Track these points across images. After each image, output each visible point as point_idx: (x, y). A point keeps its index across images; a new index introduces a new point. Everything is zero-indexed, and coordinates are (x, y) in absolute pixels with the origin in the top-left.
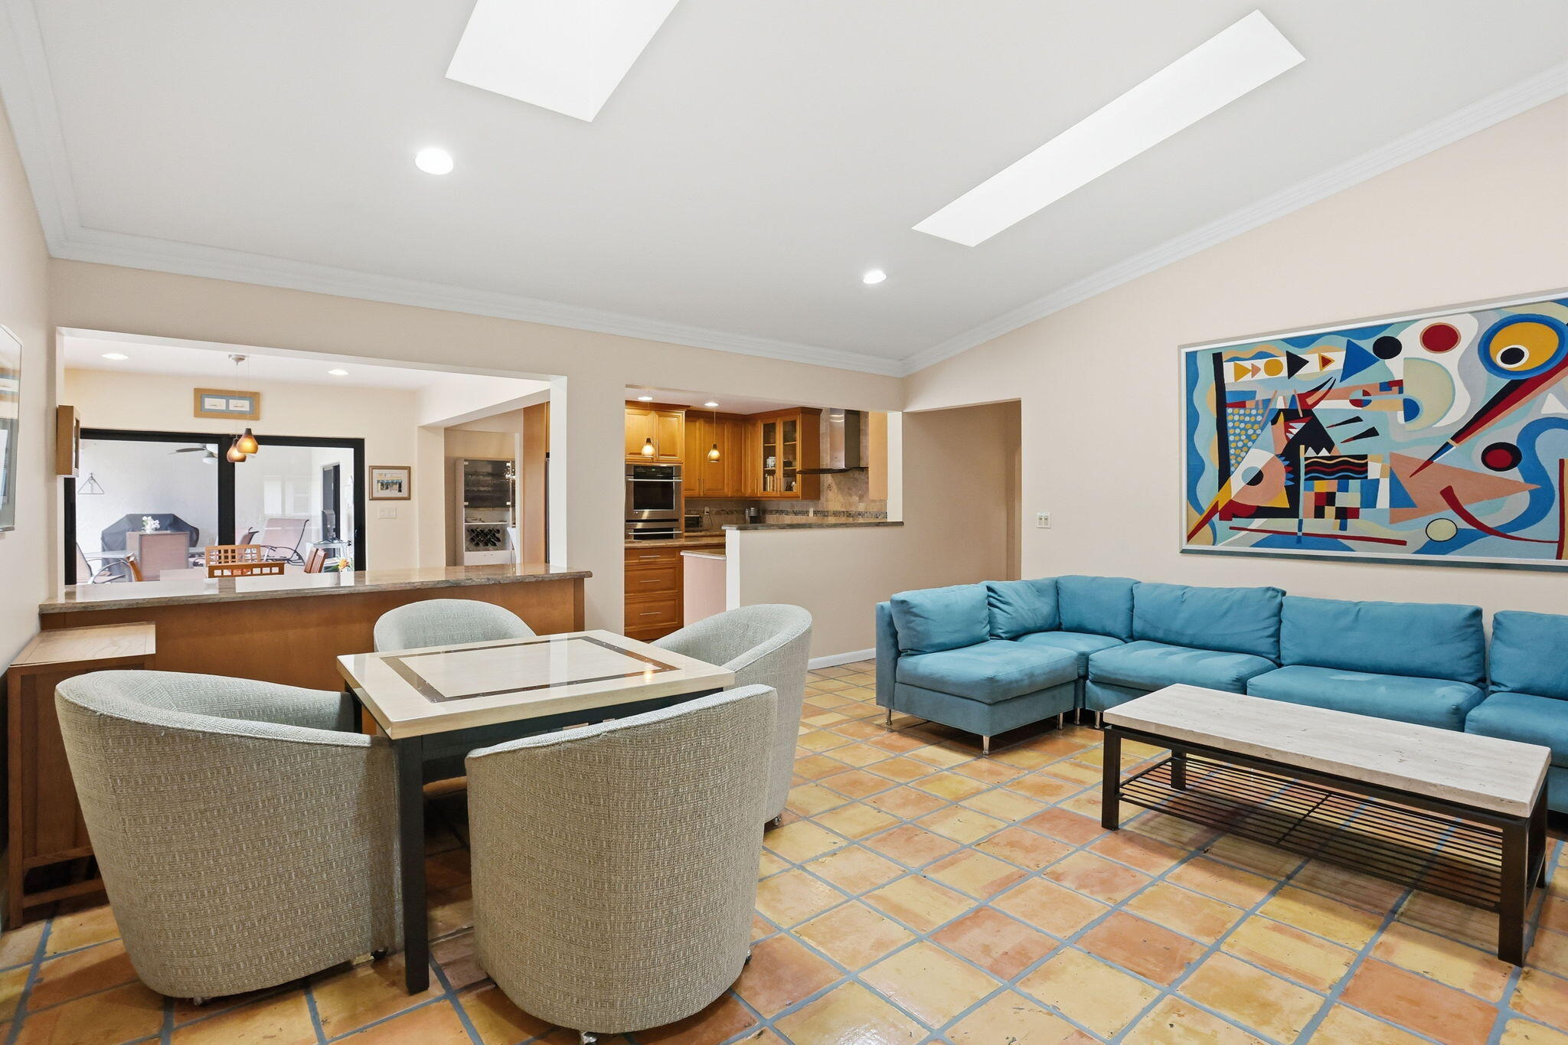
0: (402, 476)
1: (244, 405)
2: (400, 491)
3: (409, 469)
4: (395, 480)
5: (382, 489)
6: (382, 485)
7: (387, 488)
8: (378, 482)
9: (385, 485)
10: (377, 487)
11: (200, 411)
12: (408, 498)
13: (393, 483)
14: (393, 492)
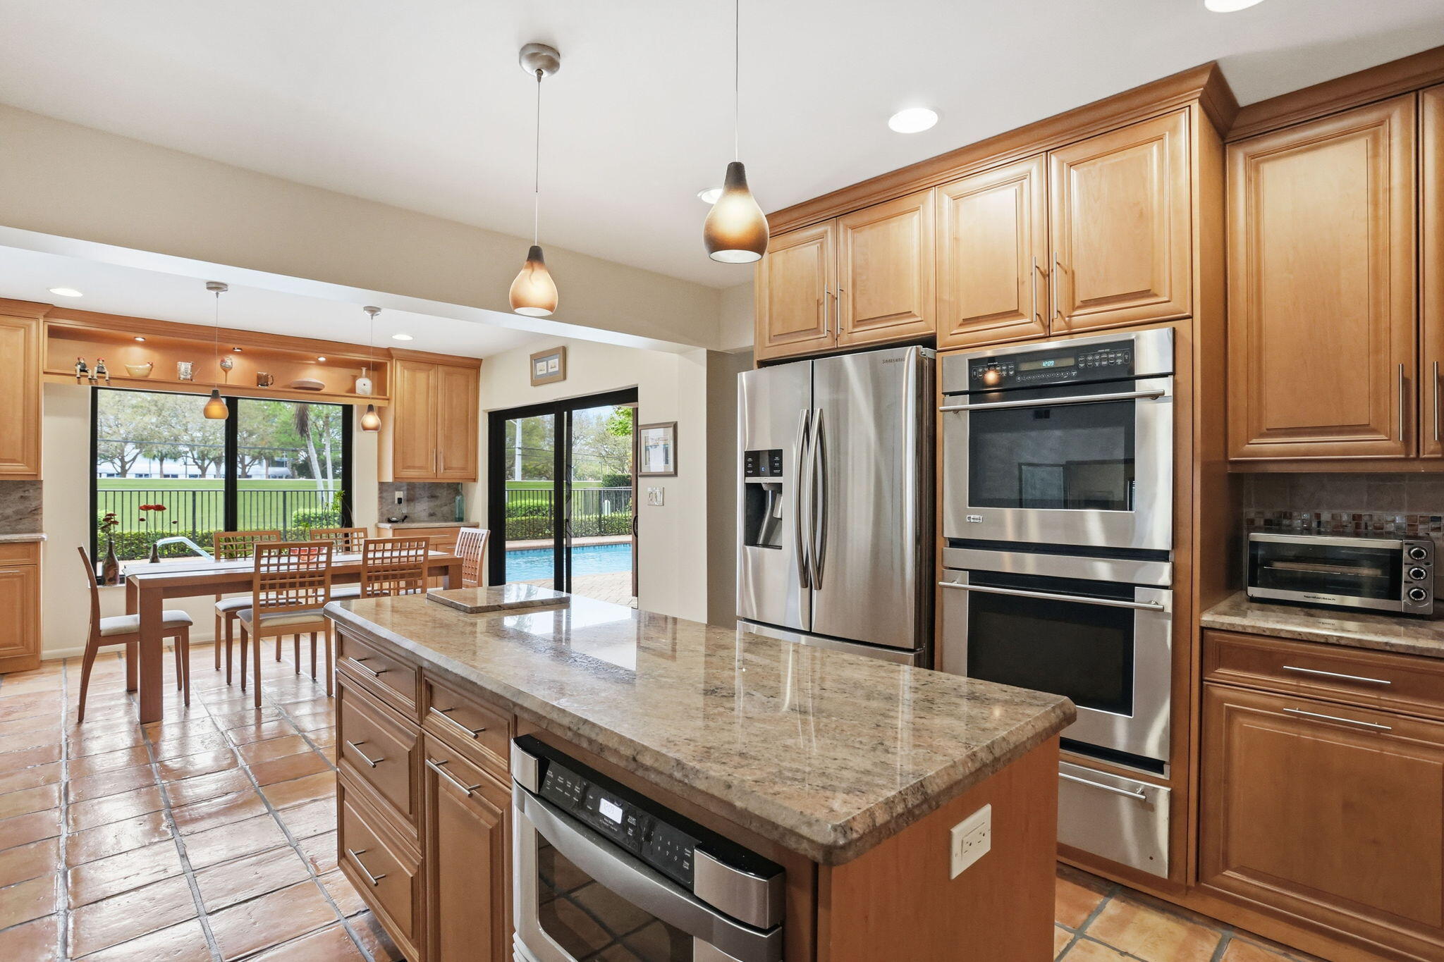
1: (555, 365)
3: (675, 426)
11: (535, 380)
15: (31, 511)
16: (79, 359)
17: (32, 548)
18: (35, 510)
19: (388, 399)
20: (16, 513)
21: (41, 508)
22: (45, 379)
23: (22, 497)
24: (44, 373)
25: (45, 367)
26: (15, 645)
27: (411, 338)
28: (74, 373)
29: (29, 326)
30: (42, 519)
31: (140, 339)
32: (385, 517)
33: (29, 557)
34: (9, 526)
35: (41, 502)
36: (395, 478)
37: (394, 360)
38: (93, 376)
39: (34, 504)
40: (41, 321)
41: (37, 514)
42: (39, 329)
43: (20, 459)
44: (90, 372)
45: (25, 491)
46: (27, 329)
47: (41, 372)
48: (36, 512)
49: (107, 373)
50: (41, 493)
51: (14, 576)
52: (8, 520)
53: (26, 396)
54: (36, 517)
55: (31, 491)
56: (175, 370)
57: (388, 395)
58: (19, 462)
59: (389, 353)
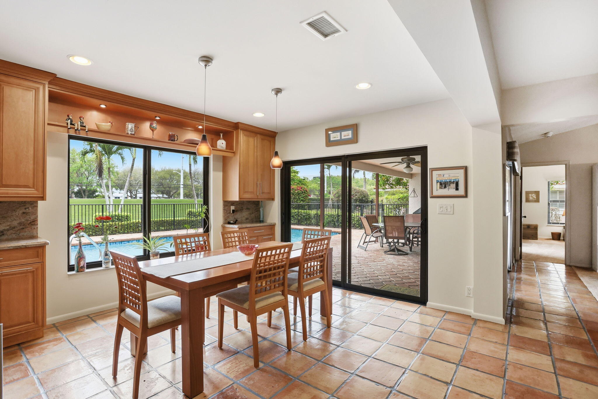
0: (459, 175)
1: (348, 134)
2: (457, 189)
3: (466, 169)
4: (453, 179)
5: (441, 188)
6: (441, 184)
7: (445, 187)
8: (437, 182)
9: (444, 185)
10: (436, 186)
11: (329, 143)
12: (466, 196)
13: (451, 182)
14: (451, 191)
15: (30, 223)
16: (68, 116)
17: (40, 250)
18: (33, 222)
19: (234, 153)
20: (20, 224)
21: (37, 220)
22: (48, 128)
23: (24, 213)
24: (48, 124)
25: (49, 120)
26: (29, 322)
27: (263, 115)
28: (66, 125)
29: (38, 88)
30: (37, 228)
31: (103, 106)
32: (227, 221)
33: (38, 257)
34: (14, 233)
35: (37, 216)
36: (240, 198)
37: (239, 130)
38: (78, 128)
39: (32, 217)
40: (47, 86)
41: (34, 225)
42: (44, 91)
43: (31, 185)
44: (76, 125)
45: (26, 209)
46: (37, 90)
47: (46, 124)
48: (33, 223)
49: (87, 127)
50: (37, 210)
51: (27, 272)
52: (14, 230)
53: (35, 140)
54: (33, 227)
55: (30, 208)
56: (124, 128)
57: (234, 150)
58: (29, 188)
59: (237, 126)
